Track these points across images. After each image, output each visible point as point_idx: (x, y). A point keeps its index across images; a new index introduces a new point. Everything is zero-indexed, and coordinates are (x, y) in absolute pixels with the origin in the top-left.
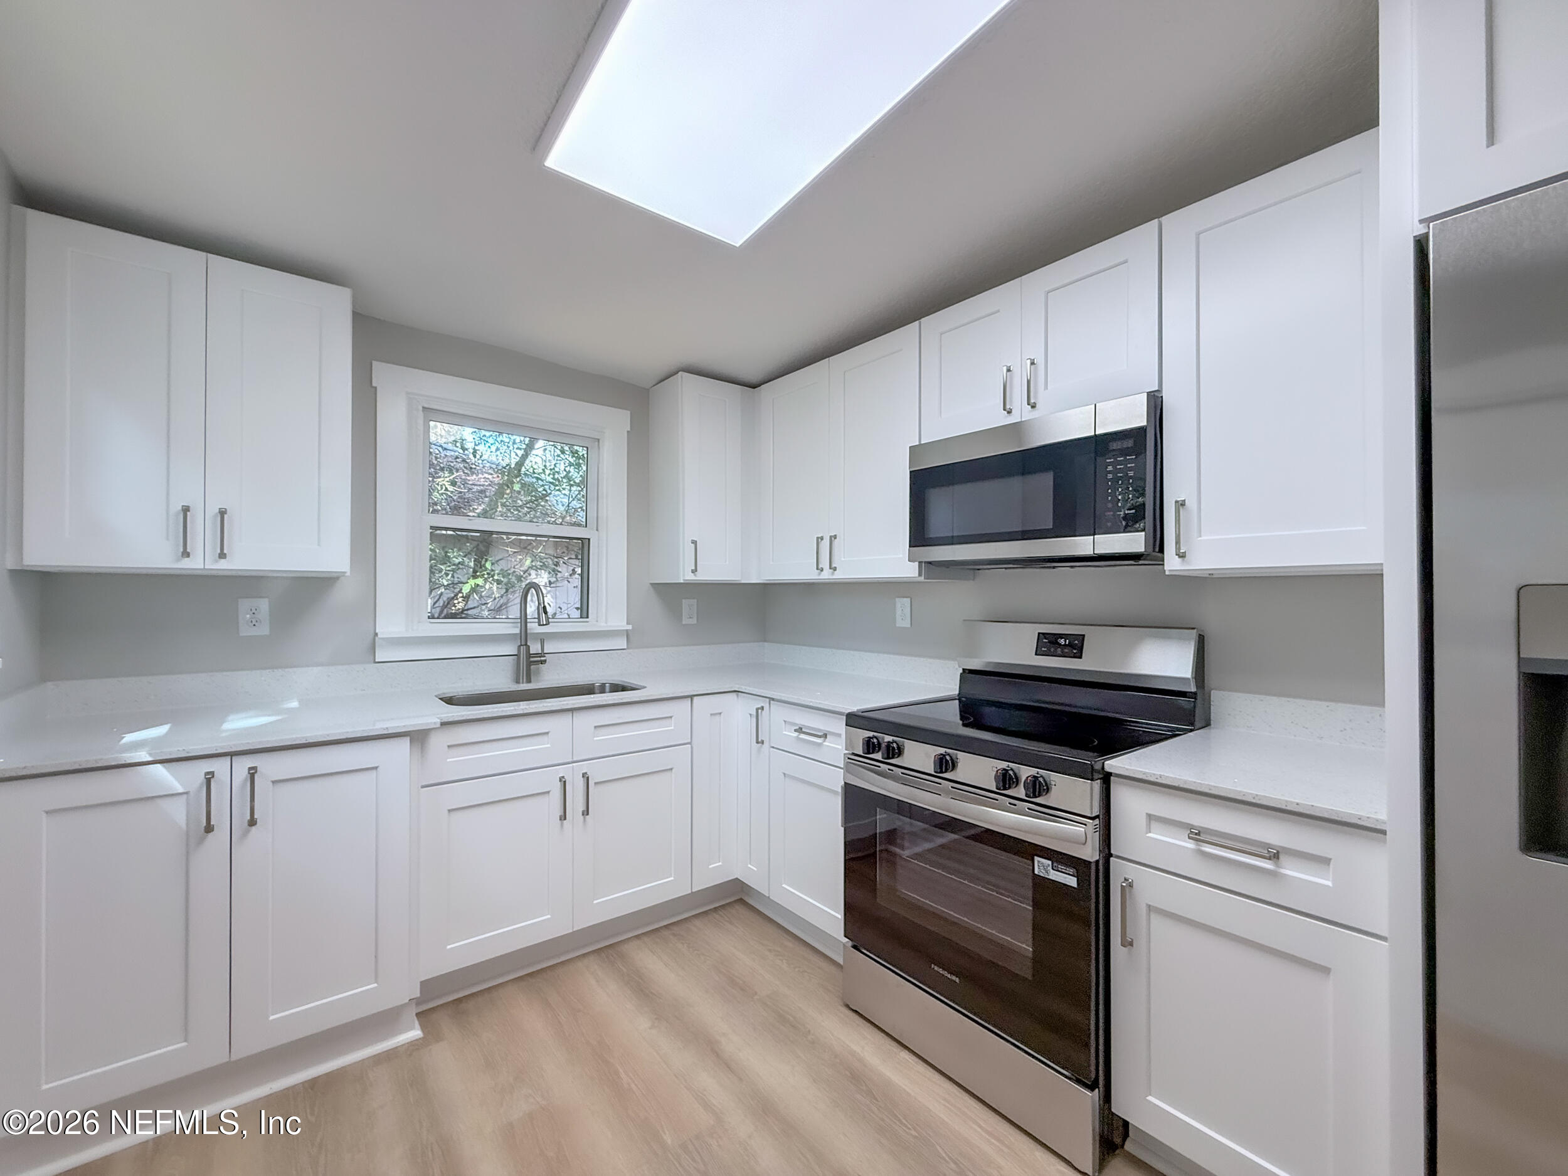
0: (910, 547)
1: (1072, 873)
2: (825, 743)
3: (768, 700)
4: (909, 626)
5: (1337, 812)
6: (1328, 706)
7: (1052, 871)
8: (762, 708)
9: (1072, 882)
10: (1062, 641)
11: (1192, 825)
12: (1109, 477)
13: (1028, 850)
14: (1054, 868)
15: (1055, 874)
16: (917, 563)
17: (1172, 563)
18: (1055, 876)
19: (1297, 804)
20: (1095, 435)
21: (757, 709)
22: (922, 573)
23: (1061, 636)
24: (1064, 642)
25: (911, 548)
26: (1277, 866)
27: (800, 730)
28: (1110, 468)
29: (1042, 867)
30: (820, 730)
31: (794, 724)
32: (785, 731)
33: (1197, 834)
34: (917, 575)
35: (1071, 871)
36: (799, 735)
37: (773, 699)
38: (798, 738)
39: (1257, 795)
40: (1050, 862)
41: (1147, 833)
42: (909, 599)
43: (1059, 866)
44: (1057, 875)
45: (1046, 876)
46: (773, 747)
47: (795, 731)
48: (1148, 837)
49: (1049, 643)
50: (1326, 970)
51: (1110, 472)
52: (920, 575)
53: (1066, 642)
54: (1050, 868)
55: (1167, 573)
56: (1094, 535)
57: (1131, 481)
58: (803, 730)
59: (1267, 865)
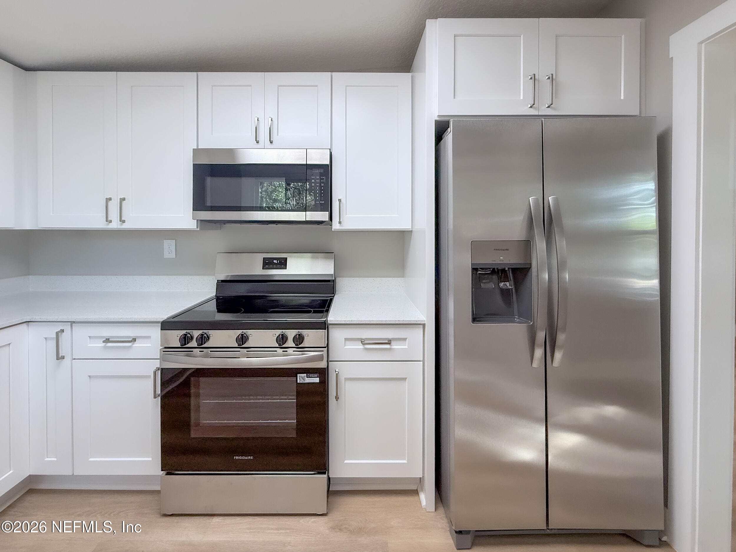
0: (193, 210)
1: (317, 376)
2: (134, 345)
3: (70, 323)
4: (175, 257)
5: (410, 321)
6: (373, 279)
7: (306, 378)
8: (62, 331)
9: (317, 380)
10: (275, 261)
11: (362, 338)
12: (312, 185)
13: (293, 372)
14: (308, 377)
15: (308, 379)
16: (196, 220)
17: (336, 226)
18: (308, 380)
19: (399, 321)
20: (306, 164)
21: (57, 333)
22: (198, 227)
23: (275, 259)
24: (277, 262)
25: (194, 212)
26: (391, 346)
27: (107, 341)
28: (313, 181)
29: (302, 379)
30: (129, 337)
31: (102, 337)
32: (90, 344)
33: (363, 342)
34: (196, 228)
35: (316, 375)
36: (106, 344)
37: (74, 322)
38: (105, 347)
39: (386, 320)
40: (305, 375)
41: (344, 347)
42: (174, 241)
43: (310, 375)
44: (309, 380)
45: (304, 382)
46: (75, 359)
47: (104, 342)
48: (345, 348)
49: (268, 263)
50: (405, 379)
51: (313, 183)
52: (197, 228)
53: (277, 261)
54: (306, 377)
55: (333, 230)
56: (306, 211)
57: (322, 188)
58: (110, 340)
59: (387, 346)
